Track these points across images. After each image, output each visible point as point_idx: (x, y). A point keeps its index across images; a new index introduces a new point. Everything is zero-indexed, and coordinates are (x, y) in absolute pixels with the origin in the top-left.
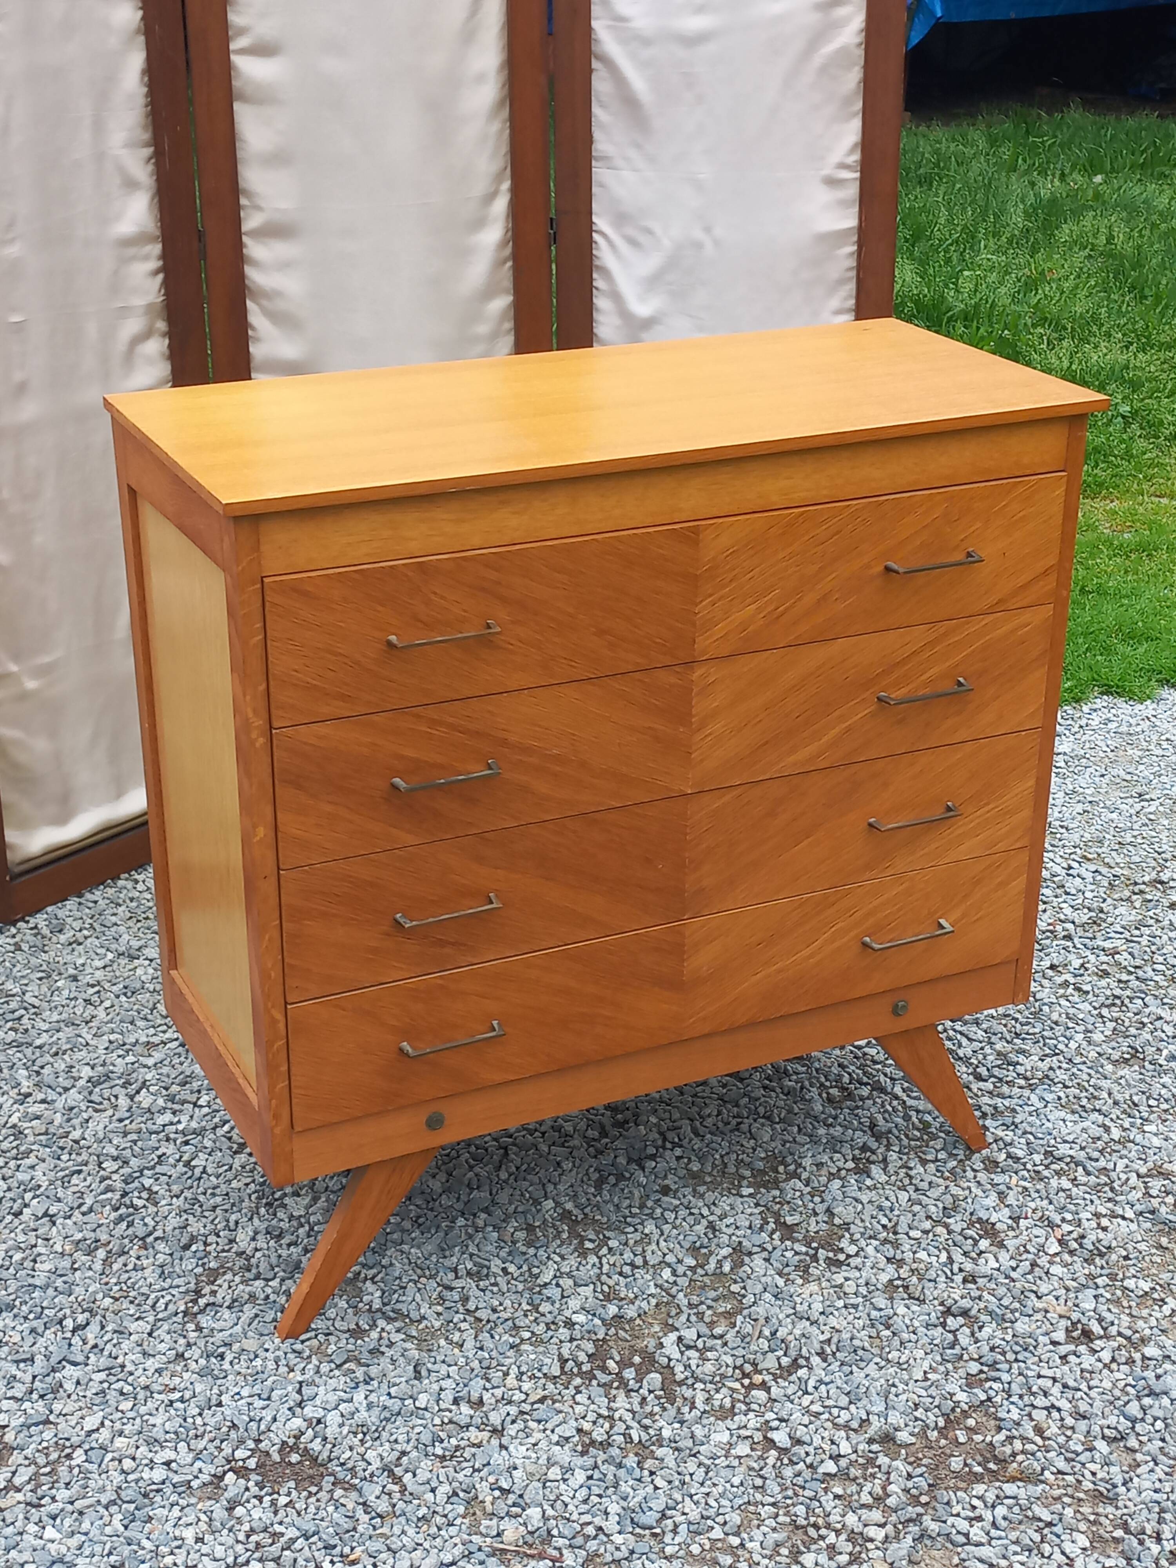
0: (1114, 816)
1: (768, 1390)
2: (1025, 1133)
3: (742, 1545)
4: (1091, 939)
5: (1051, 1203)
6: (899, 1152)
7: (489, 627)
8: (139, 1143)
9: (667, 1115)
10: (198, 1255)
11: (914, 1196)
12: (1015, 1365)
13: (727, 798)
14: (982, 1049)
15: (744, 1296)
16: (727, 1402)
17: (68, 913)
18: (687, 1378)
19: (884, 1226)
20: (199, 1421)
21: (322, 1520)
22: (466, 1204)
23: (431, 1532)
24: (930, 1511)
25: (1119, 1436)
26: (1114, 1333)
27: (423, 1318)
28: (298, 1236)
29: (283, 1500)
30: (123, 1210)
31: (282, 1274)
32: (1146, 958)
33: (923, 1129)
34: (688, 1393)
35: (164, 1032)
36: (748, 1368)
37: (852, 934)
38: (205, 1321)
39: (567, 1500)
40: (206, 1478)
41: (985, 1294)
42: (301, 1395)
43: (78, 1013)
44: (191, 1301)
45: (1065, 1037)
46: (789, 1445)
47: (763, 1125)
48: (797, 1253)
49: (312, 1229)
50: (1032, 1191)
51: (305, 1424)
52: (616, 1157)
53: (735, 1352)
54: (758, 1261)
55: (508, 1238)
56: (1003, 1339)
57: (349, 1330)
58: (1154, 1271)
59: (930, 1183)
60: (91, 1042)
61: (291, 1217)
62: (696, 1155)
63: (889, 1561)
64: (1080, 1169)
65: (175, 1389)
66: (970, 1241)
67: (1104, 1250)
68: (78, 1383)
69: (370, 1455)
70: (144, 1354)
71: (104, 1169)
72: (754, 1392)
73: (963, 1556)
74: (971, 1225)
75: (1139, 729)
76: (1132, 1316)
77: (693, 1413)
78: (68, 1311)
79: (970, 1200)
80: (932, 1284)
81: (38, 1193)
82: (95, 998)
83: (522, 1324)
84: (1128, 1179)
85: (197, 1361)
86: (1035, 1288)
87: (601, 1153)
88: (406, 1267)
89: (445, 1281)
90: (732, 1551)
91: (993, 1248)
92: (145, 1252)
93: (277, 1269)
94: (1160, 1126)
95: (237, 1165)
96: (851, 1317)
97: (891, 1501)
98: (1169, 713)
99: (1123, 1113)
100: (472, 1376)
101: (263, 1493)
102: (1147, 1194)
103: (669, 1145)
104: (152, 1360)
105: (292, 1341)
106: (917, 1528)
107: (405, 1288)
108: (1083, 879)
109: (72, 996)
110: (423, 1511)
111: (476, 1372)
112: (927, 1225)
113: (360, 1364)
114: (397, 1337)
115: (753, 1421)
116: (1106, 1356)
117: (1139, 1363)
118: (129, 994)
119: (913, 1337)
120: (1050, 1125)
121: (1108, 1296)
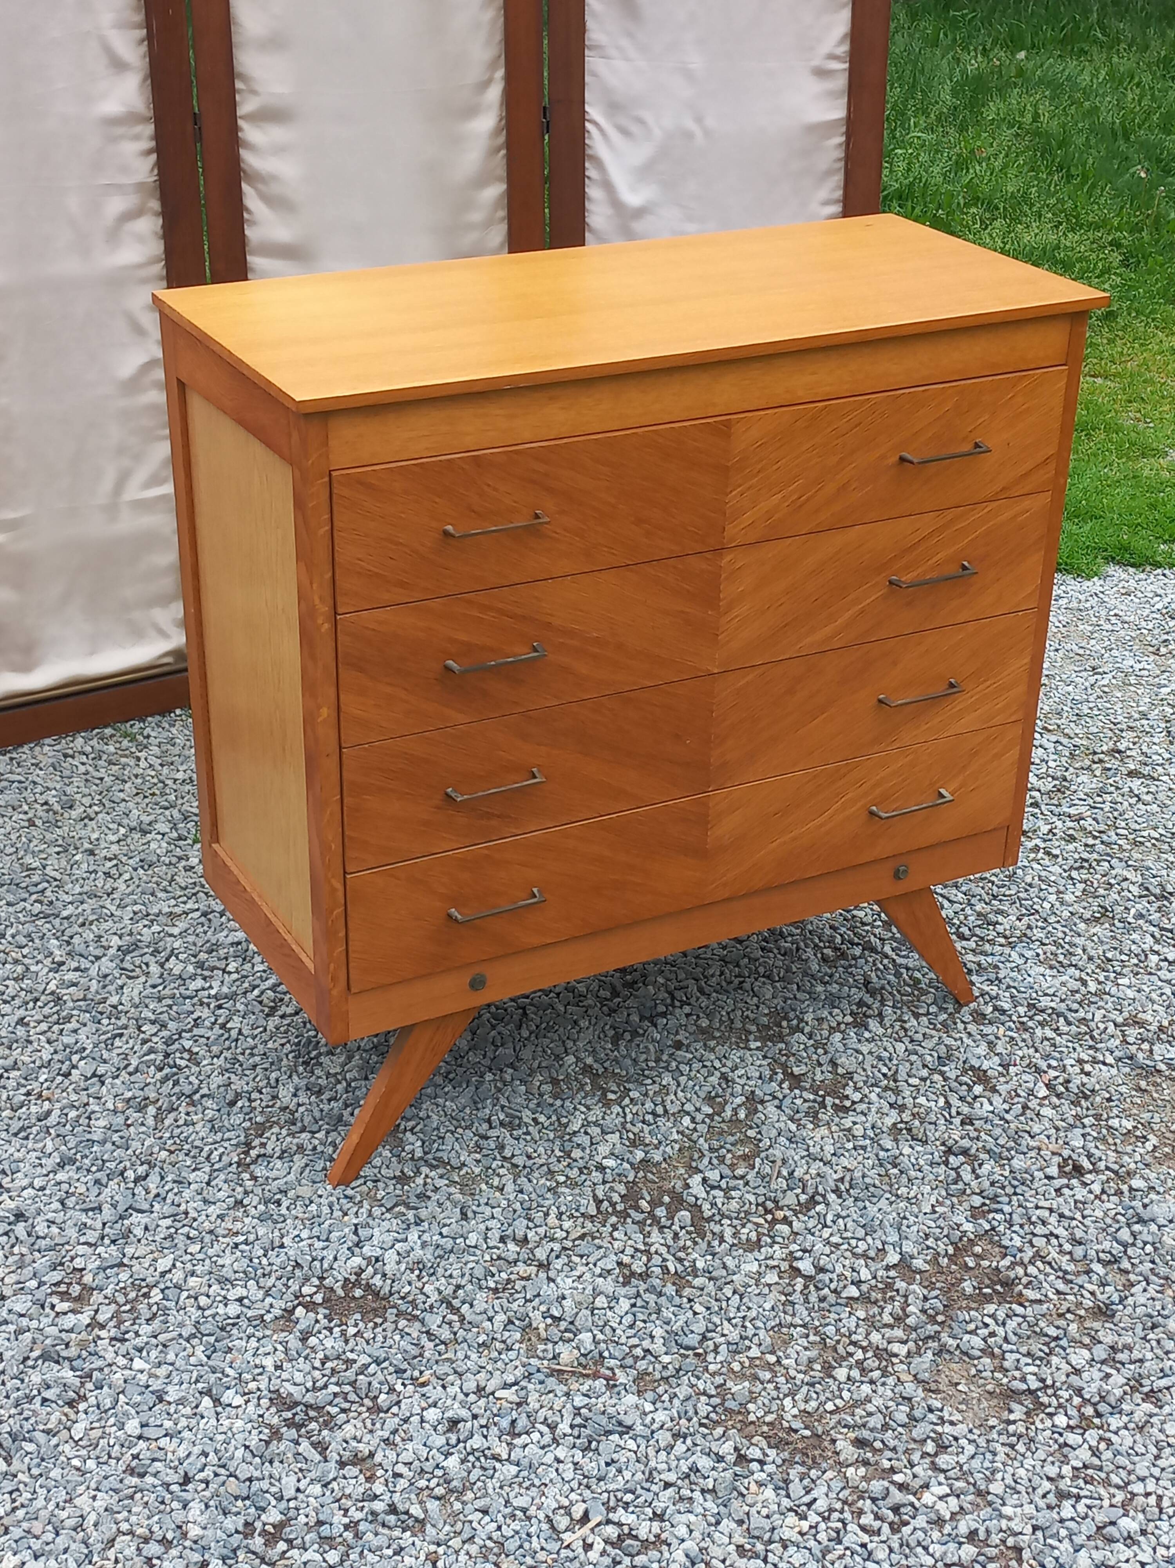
0: (1070, 688)
1: (790, 1224)
2: (1009, 987)
3: (779, 1362)
4: (1056, 806)
5: (1036, 1051)
6: (893, 1007)
7: (537, 516)
8: (175, 1008)
9: (673, 976)
10: (246, 1110)
11: (910, 1047)
12: (1015, 1198)
13: (750, 677)
14: (963, 910)
15: (760, 1141)
16: (753, 1236)
17: (75, 790)
19: (884, 1075)
20: (264, 1261)
21: (390, 1347)
22: (492, 1060)
23: (492, 1356)
24: (946, 1329)
25: (1113, 1260)
26: (1103, 1168)
27: (464, 1165)
28: (336, 1092)
29: (352, 1331)
30: (167, 1070)
31: (326, 1127)
32: (1109, 823)
33: (914, 985)
34: (717, 1229)
35: (185, 903)
36: (770, 1205)
37: (859, 804)
38: (259, 1171)
39: (615, 1325)
40: (277, 1312)
41: (982, 1134)
42: (358, 1235)
43: (100, 885)
44: (243, 1153)
45: (1039, 898)
46: (813, 1273)
47: (764, 983)
48: (805, 1101)
49: (349, 1085)
50: (1019, 1040)
51: (364, 1263)
52: (629, 1015)
53: (756, 1191)
54: (771, 1108)
55: (535, 1091)
56: (1002, 1175)
57: (395, 1177)
58: (1135, 1111)
59: (924, 1035)
60: (115, 913)
61: (328, 1075)
62: (704, 1013)
63: (913, 1373)
64: (1062, 1020)
65: (238, 1233)
66: (965, 1087)
68: (146, 1228)
69: (428, 1289)
70: (205, 1201)
71: (144, 1032)
72: (778, 1227)
73: (980, 1367)
74: (965, 1072)
75: (1088, 605)
76: (1118, 1152)
77: (723, 1246)
78: (128, 1164)
79: (962, 1050)
80: (932, 1127)
81: (84, 1055)
82: (114, 871)
83: (556, 1169)
84: (1106, 1028)
85: (256, 1207)
86: (1028, 1129)
87: (615, 1011)
88: (442, 1119)
89: (481, 1131)
90: (769, 1366)
91: (987, 1093)
92: (193, 1109)
93: (321, 1123)
94: (1133, 979)
95: (271, 1026)
96: (860, 1158)
97: (911, 1321)
98: (1115, 589)
99: (1097, 967)
100: (515, 1216)
101: (332, 1325)
102: (1125, 1041)
103: (677, 1004)
104: (213, 1207)
105: (343, 1187)
106: (936, 1344)
107: (443, 1138)
108: (1045, 749)
109: (91, 869)
110: (482, 1338)
111: (518, 1213)
112: (925, 1073)
113: (409, 1207)
114: (441, 1183)
115: (779, 1252)
116: (1097, 1188)
117: (1127, 1193)
118: (146, 867)
119: (920, 1175)
120: (1031, 980)
121: (1095, 1134)
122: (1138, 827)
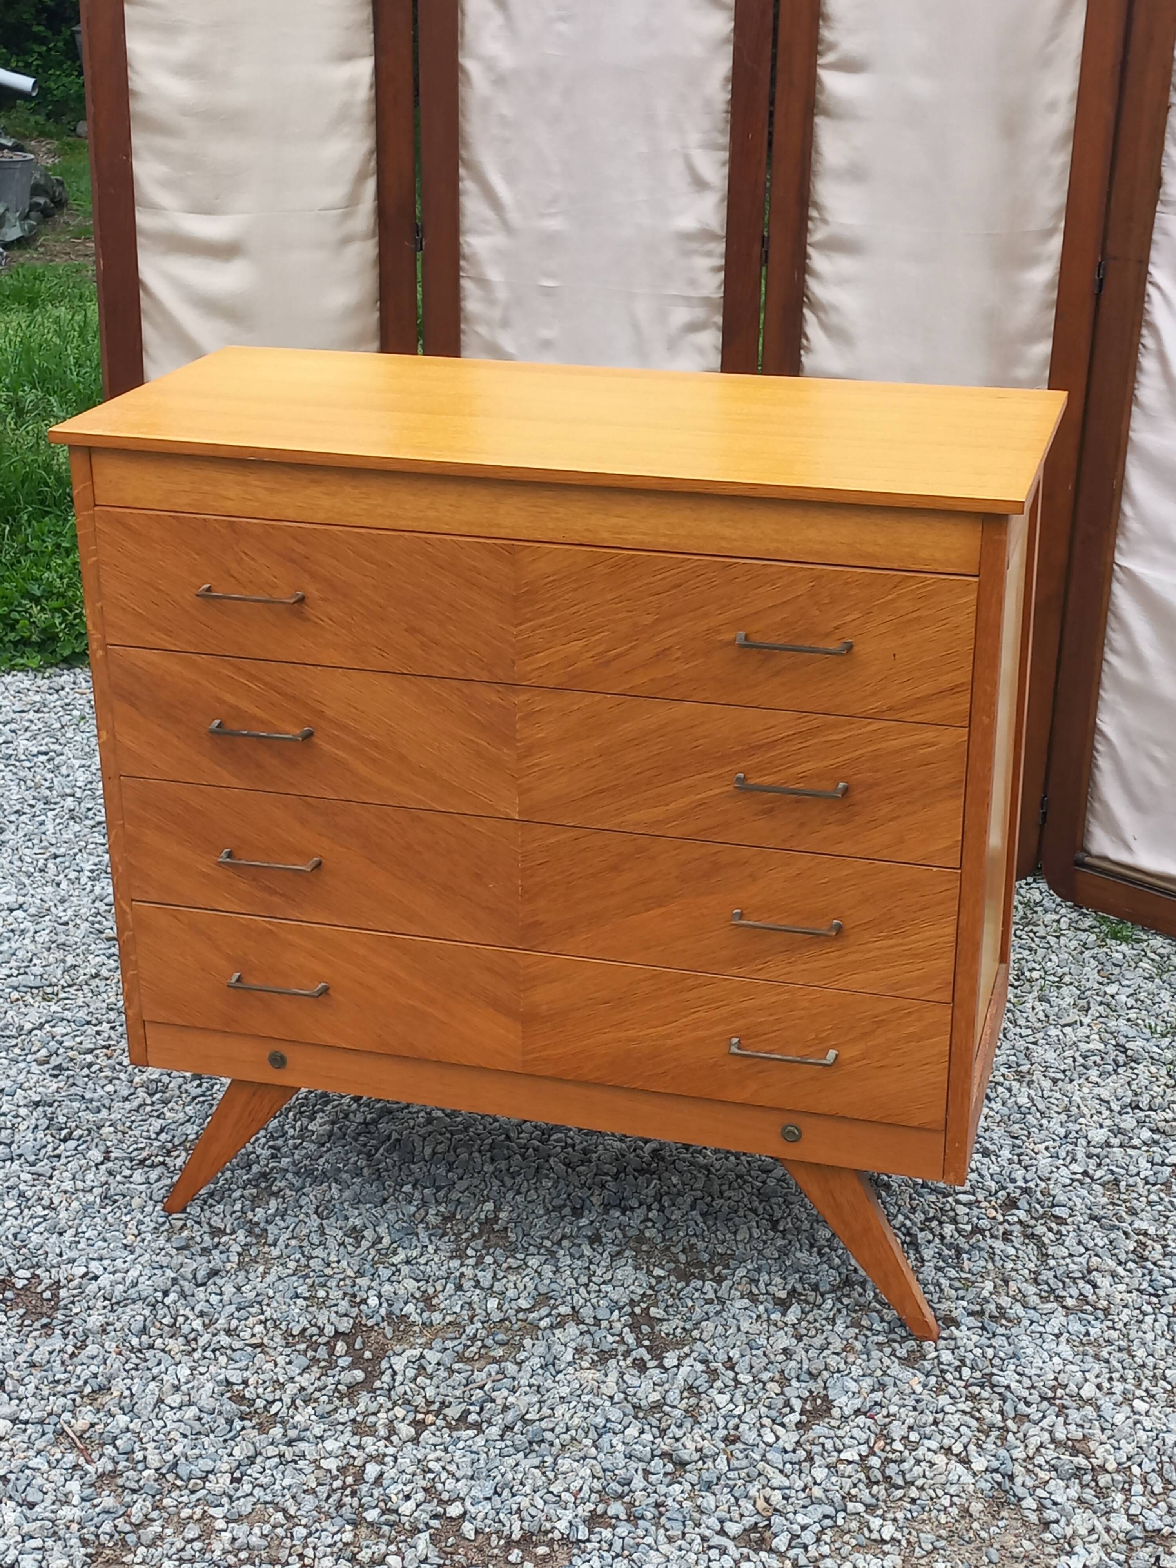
13: (563, 837)
15: (524, 1352)
16: (381, 1423)
36: (436, 1407)
37: (719, 1029)
48: (620, 1342)
57: (215, 1227)
64: (997, 1404)
66: (786, 1410)
67: (900, 1482)
91: (793, 1427)
115: (375, 1448)
121: (840, 1522)
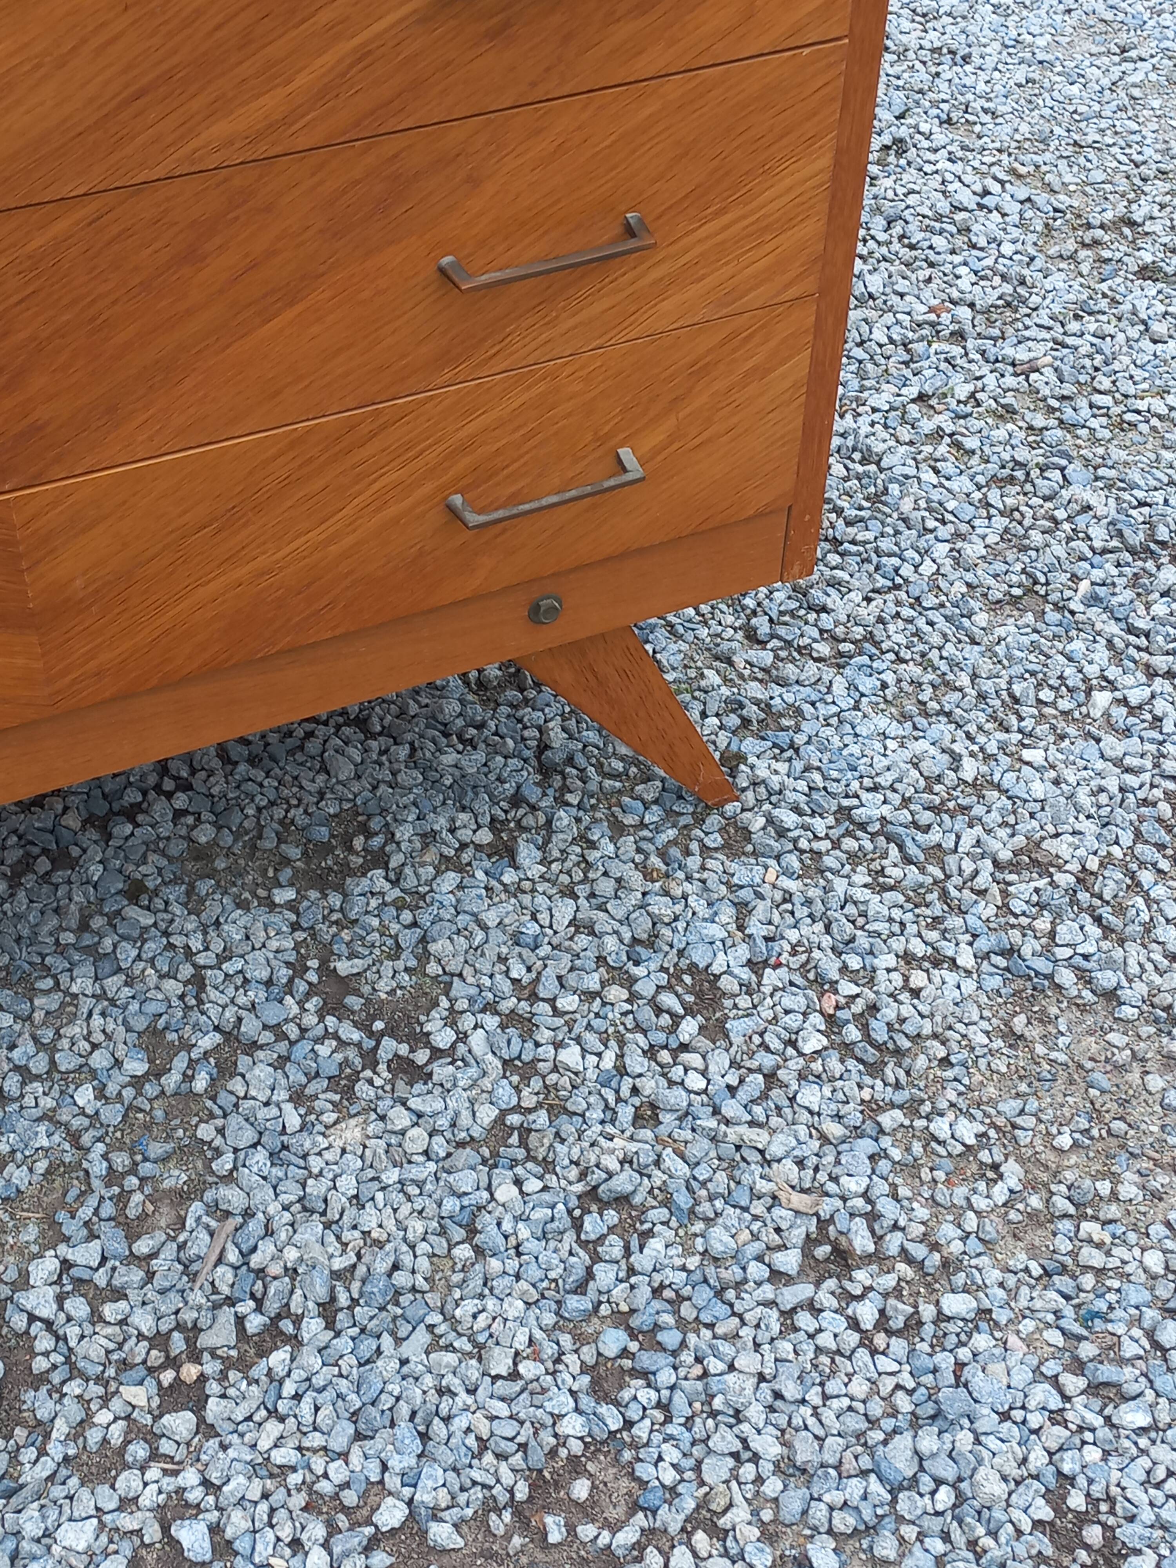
0: (1075, 89)
1: (203, 1404)
4: (995, 339)
5: (827, 931)
6: (579, 807)
11: (584, 911)
13: (63, 224)
15: (218, 1153)
16: (116, 1433)
18: (55, 1367)
19: (515, 983)
25: (862, 1527)
26: (894, 1250)
32: (1082, 379)
34: (46, 1409)
36: (178, 1343)
41: (668, 1152)
45: (917, 550)
46: (208, 1557)
50: (798, 899)
53: (163, 1302)
54: (263, 1066)
56: (682, 1268)
58: (991, 1094)
59: (618, 881)
62: (212, 809)
64: (894, 851)
66: (665, 1020)
67: (906, 1044)
74: (675, 980)
76: (933, 1207)
77: (38, 1467)
79: (681, 925)
80: (573, 1127)
84: (976, 873)
86: (764, 1140)
91: (704, 1043)
94: (1051, 750)
96: (406, 1209)
99: (989, 719)
102: (1005, 908)
108: (1004, 215)
112: (592, 982)
116: (869, 1312)
117: (929, 1330)
120: (855, 749)
121: (896, 1154)
122: (1132, 391)
